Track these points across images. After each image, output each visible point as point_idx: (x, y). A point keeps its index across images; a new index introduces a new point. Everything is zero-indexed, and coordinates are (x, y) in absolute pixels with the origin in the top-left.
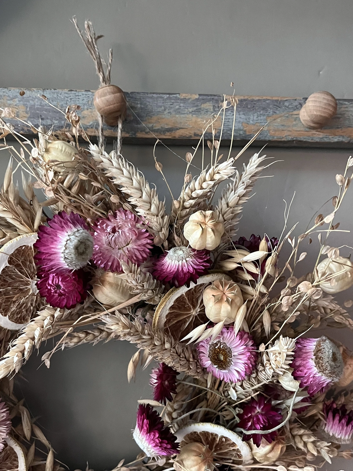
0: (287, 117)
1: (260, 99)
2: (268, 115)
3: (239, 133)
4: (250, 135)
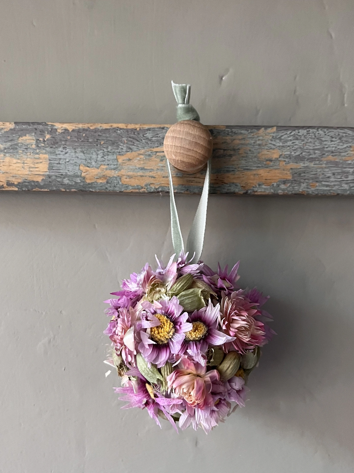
0: (149, 155)
1: (108, 127)
2: (119, 152)
3: (74, 180)
4: (92, 183)
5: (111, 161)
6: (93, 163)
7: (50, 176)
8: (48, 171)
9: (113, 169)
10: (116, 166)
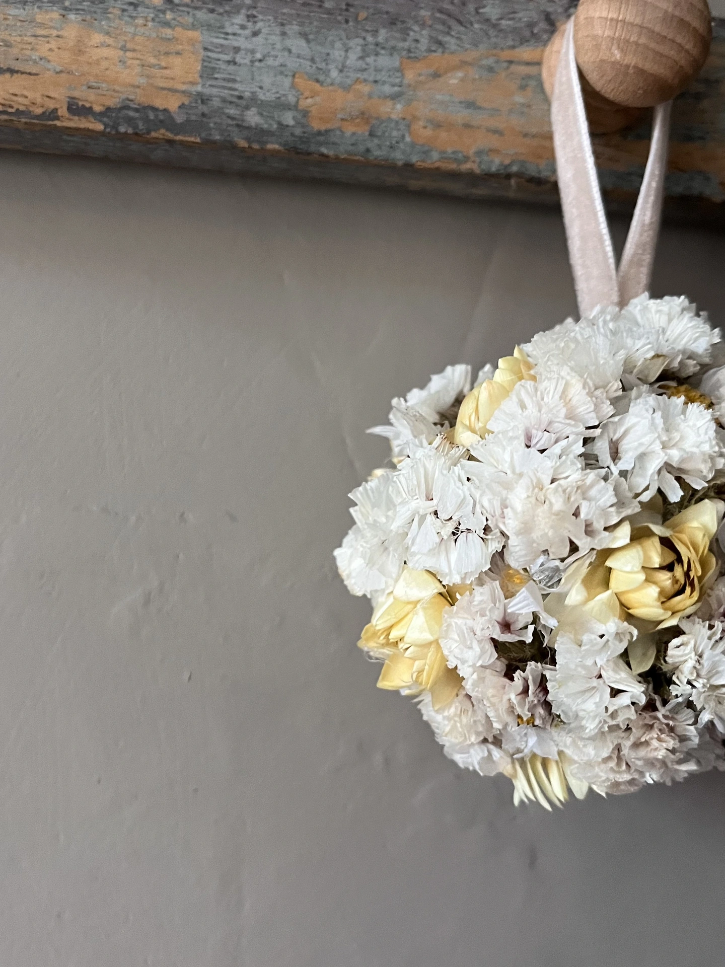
0: (491, 69)
2: (409, 51)
3: (276, 119)
4: (327, 131)
5: (383, 73)
6: (334, 74)
7: (205, 98)
8: (200, 80)
9: (388, 97)
10: (396, 89)
